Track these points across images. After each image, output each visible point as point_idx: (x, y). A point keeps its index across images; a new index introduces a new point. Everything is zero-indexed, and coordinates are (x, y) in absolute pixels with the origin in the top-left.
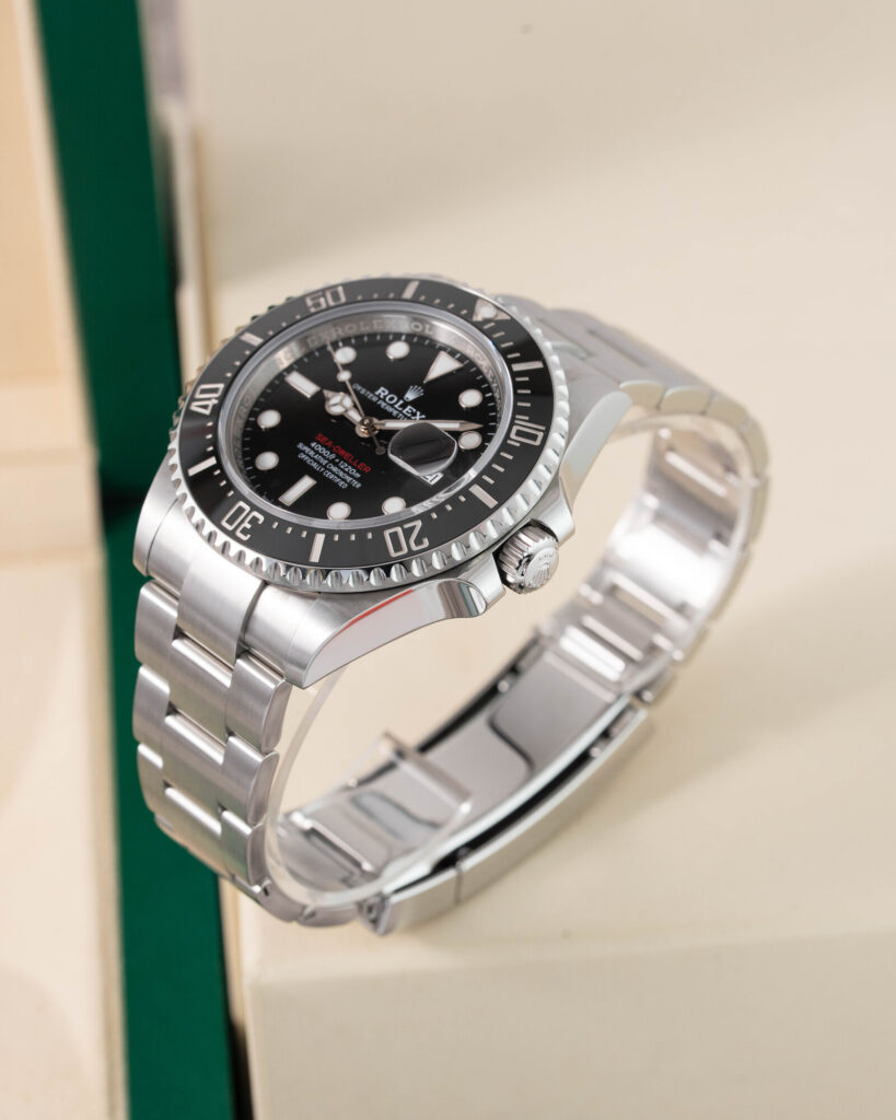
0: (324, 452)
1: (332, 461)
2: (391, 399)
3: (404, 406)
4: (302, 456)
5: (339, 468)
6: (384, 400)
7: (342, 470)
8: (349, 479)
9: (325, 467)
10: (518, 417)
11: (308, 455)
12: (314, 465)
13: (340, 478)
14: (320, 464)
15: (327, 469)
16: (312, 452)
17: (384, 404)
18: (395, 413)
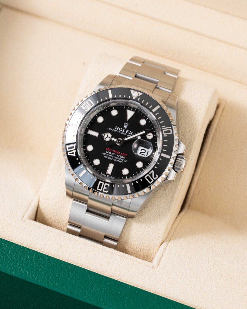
0: (111, 153)
1: (114, 156)
2: (121, 129)
3: (125, 130)
4: (105, 157)
5: (118, 157)
6: (119, 130)
7: (119, 157)
8: (122, 160)
9: (113, 158)
10: (162, 127)
11: (107, 156)
12: (110, 158)
13: (119, 160)
14: (112, 158)
15: (115, 159)
16: (108, 155)
17: (119, 132)
18: (124, 134)
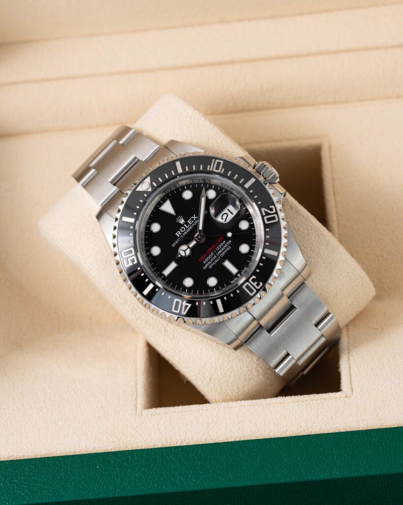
0: (209, 257)
1: (215, 254)
2: (183, 229)
3: (187, 224)
4: (210, 267)
5: (219, 250)
6: (183, 233)
7: (221, 249)
8: (226, 246)
10: (208, 169)
11: (210, 264)
12: (216, 261)
13: (225, 250)
14: (216, 258)
15: (219, 255)
16: (209, 262)
17: (185, 233)
18: (191, 227)
